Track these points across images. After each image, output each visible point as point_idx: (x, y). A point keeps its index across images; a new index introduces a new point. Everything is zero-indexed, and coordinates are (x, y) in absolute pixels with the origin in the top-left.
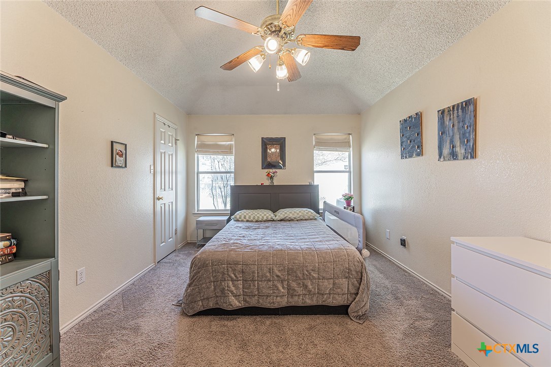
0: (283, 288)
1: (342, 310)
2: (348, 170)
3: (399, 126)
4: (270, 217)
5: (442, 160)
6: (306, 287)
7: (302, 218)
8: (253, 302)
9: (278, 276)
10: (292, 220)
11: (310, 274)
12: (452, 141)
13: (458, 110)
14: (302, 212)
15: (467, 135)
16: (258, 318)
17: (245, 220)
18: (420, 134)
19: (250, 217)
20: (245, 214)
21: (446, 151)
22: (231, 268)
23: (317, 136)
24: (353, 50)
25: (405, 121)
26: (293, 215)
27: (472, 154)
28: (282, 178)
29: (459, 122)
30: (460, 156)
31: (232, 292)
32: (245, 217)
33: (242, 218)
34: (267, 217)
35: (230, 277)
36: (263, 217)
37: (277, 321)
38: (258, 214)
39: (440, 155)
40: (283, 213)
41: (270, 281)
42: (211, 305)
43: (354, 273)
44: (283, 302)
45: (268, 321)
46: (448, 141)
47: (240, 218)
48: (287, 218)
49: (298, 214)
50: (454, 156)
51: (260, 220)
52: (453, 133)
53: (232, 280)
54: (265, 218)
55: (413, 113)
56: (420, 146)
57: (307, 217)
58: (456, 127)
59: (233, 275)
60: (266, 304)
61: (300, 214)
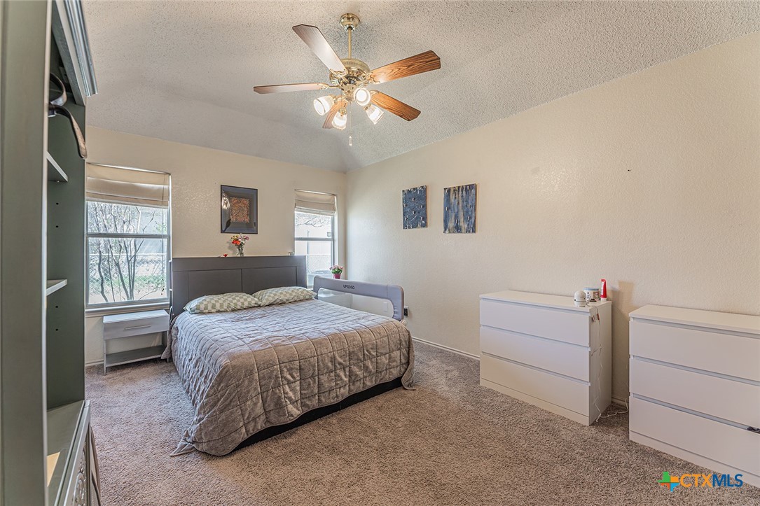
0: (345, 375)
1: (397, 384)
2: (331, 237)
3: (401, 196)
4: (253, 302)
5: (447, 232)
6: (366, 368)
7: (296, 298)
8: (314, 404)
9: (340, 364)
10: (284, 303)
11: (370, 353)
12: (456, 217)
13: (462, 191)
14: (295, 291)
15: (470, 213)
16: (320, 422)
17: (213, 311)
18: (425, 206)
19: (221, 305)
20: (213, 302)
21: (451, 225)
22: (286, 367)
23: (297, 193)
24: (409, 120)
25: (409, 191)
26: (285, 295)
27: (473, 229)
28: (254, 246)
29: (463, 202)
30: (463, 230)
31: (290, 399)
32: (214, 307)
33: (210, 308)
34: (249, 303)
35: (286, 379)
36: (243, 304)
37: (343, 416)
38: (234, 299)
39: (446, 227)
40: (272, 295)
41: (332, 372)
42: (261, 425)
43: (404, 343)
44: (344, 392)
45: (333, 419)
46: (453, 218)
47: (206, 308)
48: (278, 301)
49: (291, 294)
50: (458, 229)
51: (239, 307)
52: (458, 210)
53: (289, 383)
54: (246, 304)
55: (418, 186)
56: (425, 218)
57: (302, 298)
58: (460, 205)
59: (289, 377)
60: (331, 400)
61: (294, 294)
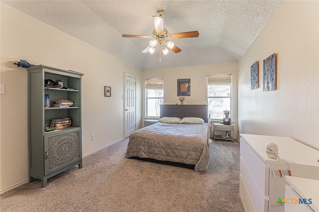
0: (164, 152)
2: (230, 96)
3: (250, 70)
4: (177, 121)
5: (264, 90)
6: (174, 153)
7: (194, 123)
8: (151, 156)
9: (162, 146)
10: (189, 124)
11: (177, 147)
12: (268, 79)
13: (269, 60)
14: (195, 119)
16: (153, 164)
17: (165, 122)
18: (257, 75)
19: (167, 121)
20: (165, 119)
21: (266, 85)
22: (143, 140)
23: (210, 77)
25: (252, 66)
26: (189, 121)
27: (275, 87)
28: (188, 101)
29: (270, 68)
30: (270, 89)
31: (143, 150)
32: (165, 121)
33: (163, 121)
34: (176, 121)
35: (143, 144)
36: (173, 121)
37: (161, 166)
38: (172, 119)
39: (264, 87)
40: (184, 120)
41: (159, 148)
42: (135, 155)
43: (199, 150)
44: (164, 158)
45: (157, 165)
46: (266, 80)
47: (162, 121)
48: (186, 122)
49: (192, 120)
50: (268, 88)
51: (172, 122)
52: (268, 74)
53: (143, 145)
54: (175, 122)
56: (257, 82)
57: (197, 123)
58: (269, 71)
59: (144, 143)
60: (156, 157)
61: (193, 121)
